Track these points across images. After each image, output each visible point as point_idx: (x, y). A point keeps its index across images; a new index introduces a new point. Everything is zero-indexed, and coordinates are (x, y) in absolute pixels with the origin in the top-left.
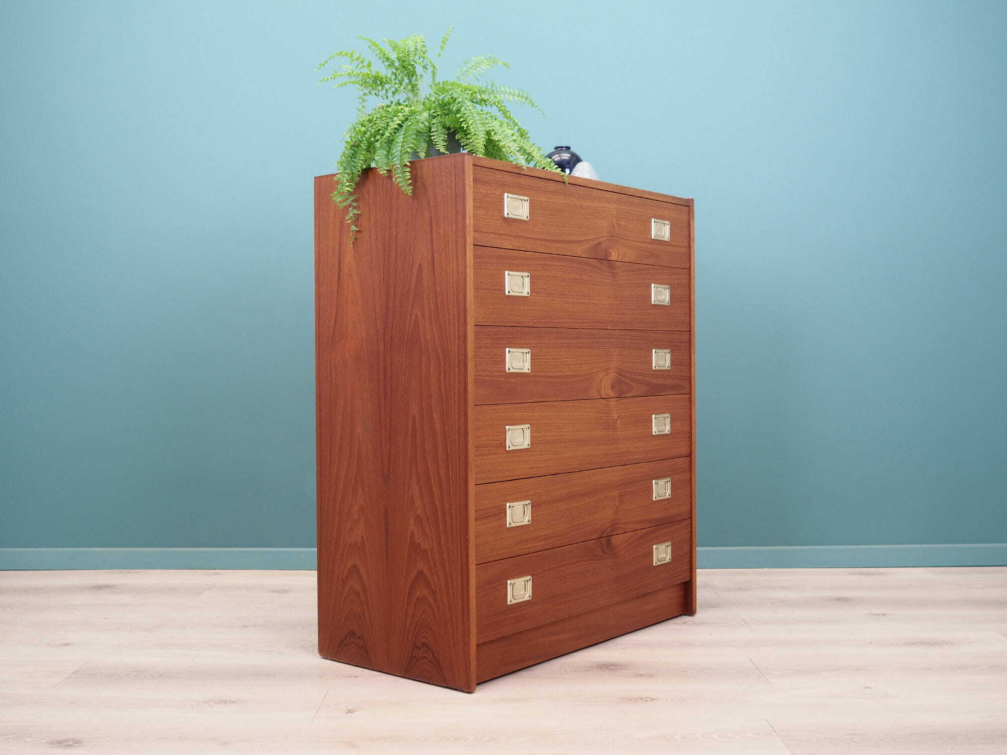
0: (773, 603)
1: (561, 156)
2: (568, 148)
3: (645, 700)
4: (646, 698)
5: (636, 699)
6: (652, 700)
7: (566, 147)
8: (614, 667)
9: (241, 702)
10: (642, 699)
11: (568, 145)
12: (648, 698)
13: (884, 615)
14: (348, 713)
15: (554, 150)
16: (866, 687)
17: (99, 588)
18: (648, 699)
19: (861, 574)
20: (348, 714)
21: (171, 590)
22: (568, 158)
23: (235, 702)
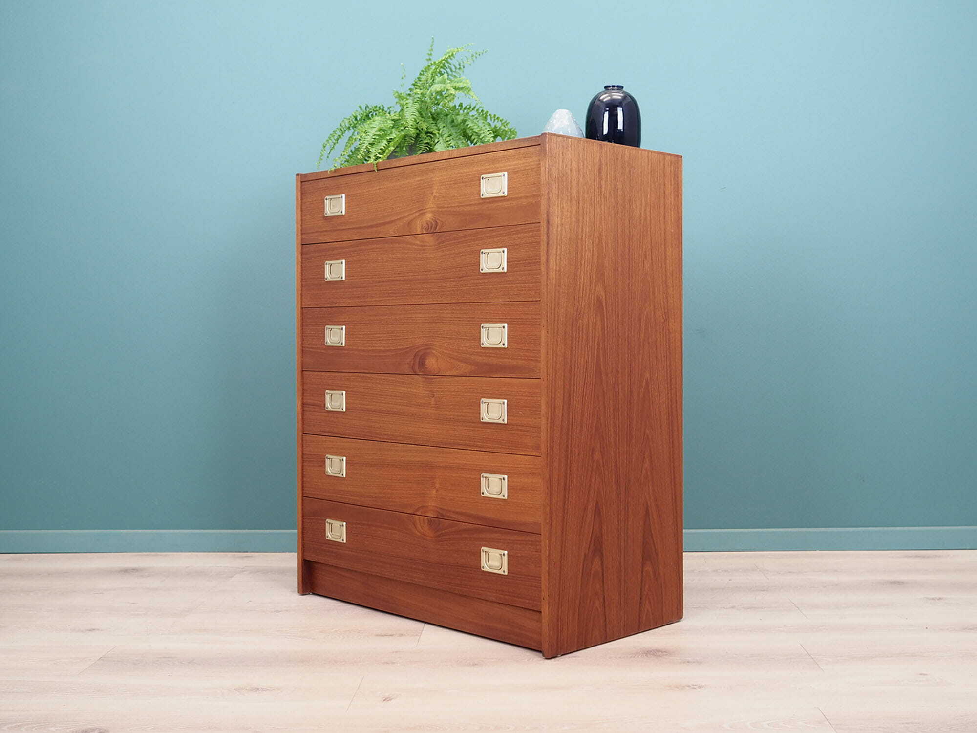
0: (825, 587)
1: (611, 96)
2: (620, 88)
3: (693, 687)
4: (693, 685)
5: (684, 687)
6: (700, 687)
7: (618, 86)
8: (660, 653)
9: (273, 689)
10: (689, 686)
11: (620, 84)
12: (696, 685)
13: (940, 599)
14: (384, 700)
15: (604, 90)
16: (921, 674)
17: (126, 571)
18: (695, 687)
19: (917, 556)
20: (385, 702)
21: (201, 573)
22: (620, 98)
23: (268, 690)
